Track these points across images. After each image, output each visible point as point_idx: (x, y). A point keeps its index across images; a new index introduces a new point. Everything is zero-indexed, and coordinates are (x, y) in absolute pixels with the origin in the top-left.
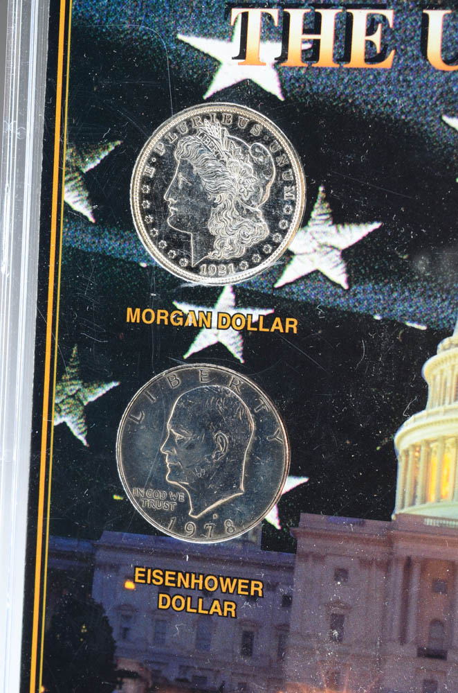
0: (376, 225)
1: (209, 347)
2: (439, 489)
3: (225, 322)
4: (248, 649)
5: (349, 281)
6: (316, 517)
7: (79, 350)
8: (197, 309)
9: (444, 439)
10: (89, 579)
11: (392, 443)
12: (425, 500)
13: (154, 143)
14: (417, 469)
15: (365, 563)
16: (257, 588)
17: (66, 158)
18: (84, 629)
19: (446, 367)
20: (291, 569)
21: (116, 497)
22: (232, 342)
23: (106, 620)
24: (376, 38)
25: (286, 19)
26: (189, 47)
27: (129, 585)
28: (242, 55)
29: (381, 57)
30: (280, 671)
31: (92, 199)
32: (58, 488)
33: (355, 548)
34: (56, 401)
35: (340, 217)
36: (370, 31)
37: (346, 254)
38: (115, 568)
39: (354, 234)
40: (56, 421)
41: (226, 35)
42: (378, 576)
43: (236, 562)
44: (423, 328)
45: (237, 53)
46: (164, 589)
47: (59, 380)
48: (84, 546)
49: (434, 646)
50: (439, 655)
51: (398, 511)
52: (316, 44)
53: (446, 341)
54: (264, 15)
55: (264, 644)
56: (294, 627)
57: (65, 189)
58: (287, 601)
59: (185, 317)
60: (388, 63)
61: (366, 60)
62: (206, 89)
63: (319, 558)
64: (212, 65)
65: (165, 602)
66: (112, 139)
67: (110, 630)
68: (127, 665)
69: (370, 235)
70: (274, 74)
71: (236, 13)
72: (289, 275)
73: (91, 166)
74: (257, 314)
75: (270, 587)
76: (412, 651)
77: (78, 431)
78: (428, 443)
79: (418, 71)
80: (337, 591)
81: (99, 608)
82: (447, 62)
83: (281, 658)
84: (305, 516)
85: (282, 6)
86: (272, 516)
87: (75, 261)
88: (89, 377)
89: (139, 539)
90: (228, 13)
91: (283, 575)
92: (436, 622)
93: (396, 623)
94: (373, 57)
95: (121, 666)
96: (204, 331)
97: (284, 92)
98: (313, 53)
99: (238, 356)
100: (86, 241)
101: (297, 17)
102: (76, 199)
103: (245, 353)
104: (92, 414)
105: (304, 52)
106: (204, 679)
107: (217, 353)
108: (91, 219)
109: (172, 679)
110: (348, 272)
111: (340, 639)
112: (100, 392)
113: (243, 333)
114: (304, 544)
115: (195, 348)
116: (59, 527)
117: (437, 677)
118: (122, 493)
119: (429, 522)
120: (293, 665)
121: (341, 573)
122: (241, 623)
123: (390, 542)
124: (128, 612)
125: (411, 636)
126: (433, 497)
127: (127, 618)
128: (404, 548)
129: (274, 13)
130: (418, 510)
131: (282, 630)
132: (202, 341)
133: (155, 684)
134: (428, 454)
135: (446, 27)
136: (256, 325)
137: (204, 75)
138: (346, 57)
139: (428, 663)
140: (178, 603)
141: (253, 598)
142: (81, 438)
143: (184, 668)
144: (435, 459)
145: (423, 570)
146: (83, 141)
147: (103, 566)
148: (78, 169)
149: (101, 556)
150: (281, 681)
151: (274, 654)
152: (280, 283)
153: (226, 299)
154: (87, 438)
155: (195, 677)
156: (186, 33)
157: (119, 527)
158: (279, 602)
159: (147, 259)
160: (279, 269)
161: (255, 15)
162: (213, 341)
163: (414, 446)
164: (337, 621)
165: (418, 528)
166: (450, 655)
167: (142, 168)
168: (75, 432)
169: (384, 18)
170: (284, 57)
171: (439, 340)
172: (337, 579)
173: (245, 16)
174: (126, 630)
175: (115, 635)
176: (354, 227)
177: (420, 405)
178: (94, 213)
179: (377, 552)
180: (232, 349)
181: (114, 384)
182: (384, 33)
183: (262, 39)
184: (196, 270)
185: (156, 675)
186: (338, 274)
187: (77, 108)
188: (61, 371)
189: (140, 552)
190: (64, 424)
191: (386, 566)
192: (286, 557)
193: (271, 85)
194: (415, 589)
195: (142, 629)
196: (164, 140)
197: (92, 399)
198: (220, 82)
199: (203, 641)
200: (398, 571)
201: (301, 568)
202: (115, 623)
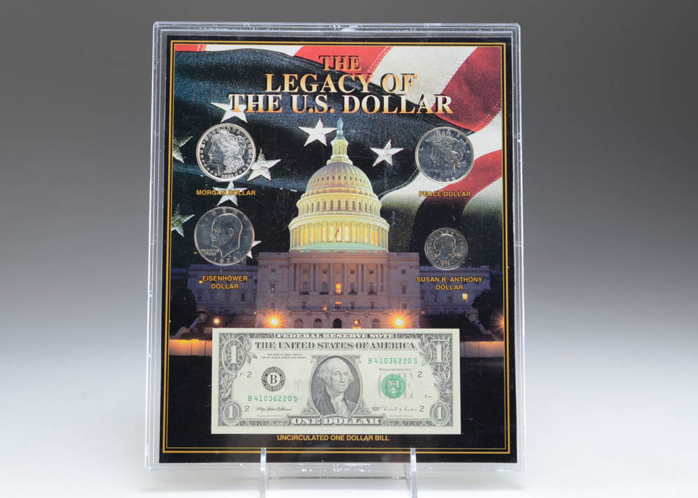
0: (279, 160)
1: (226, 201)
2: (304, 240)
3: (231, 193)
4: (243, 299)
5: (271, 178)
6: (264, 253)
7: (180, 206)
8: (221, 189)
9: (304, 225)
10: (186, 281)
11: (288, 228)
12: (299, 245)
13: (204, 137)
14: (296, 235)
15: (281, 267)
16: (246, 278)
17: (173, 142)
18: (185, 299)
19: (304, 203)
20: (257, 271)
21: (195, 253)
22: (234, 199)
23: (193, 295)
24: (276, 103)
25: (247, 98)
26: (215, 106)
27: (201, 282)
28: (233, 109)
29: (278, 109)
30: (255, 304)
31: (183, 156)
32: (174, 252)
33: (279, 262)
34: (172, 222)
35: (268, 158)
36: (274, 101)
37: (270, 170)
38: (194, 277)
39: (272, 163)
40: (172, 229)
41: (228, 103)
42: (286, 271)
43: (238, 270)
44: (296, 191)
45: (231, 108)
46: (213, 282)
47: (173, 215)
48: (184, 271)
49: (306, 291)
50: (307, 293)
51: (291, 249)
52: (257, 105)
53: (304, 195)
54: (240, 96)
55: (249, 296)
56: (258, 290)
57: (173, 152)
58: (256, 281)
59: (217, 192)
60: (280, 111)
61: (274, 110)
62: (221, 120)
63: (266, 266)
64: (222, 112)
65: (213, 286)
66: (189, 136)
67: (194, 298)
68: (202, 309)
69: (278, 163)
70: (244, 114)
71: (231, 96)
72: (251, 177)
73: (182, 145)
74: (241, 190)
75: (250, 278)
76: (297, 293)
77: (180, 232)
78: (299, 227)
79: (290, 113)
80: (272, 277)
81: (190, 291)
82: (299, 110)
83: (255, 300)
84: (261, 254)
85: (245, 93)
86: (250, 255)
87: (178, 176)
88: (184, 214)
89: (205, 266)
90: (228, 96)
91: (253, 273)
92: (305, 283)
93: (292, 284)
94: (276, 109)
95: (199, 310)
96: (224, 196)
97: (247, 120)
98: (256, 108)
99: (236, 203)
100: (181, 169)
101: (251, 97)
102: (177, 156)
103: (238, 203)
104: (185, 226)
105: (254, 108)
106: (229, 310)
107: (229, 203)
108: (183, 162)
109: (217, 312)
110: (271, 175)
111: (274, 292)
112: (188, 218)
113: (237, 196)
114: (260, 262)
115: (221, 202)
116: (175, 264)
117: (306, 300)
118: (197, 251)
119: (301, 251)
120: (259, 302)
121: (273, 270)
122: (241, 290)
123: (289, 259)
124: (200, 291)
125: (297, 288)
126: (302, 243)
127: (200, 293)
128: (293, 261)
129: (243, 96)
130: (298, 248)
131: (255, 292)
132: (223, 200)
133: (211, 315)
134: (300, 231)
135: (298, 100)
136: (241, 193)
137: (220, 116)
138: (267, 109)
139: (303, 296)
140: (218, 286)
141: (245, 281)
142: (181, 234)
143: (221, 308)
144: (302, 232)
145: (300, 267)
146: (179, 137)
147: (190, 276)
148: (178, 146)
149: (190, 273)
150: (255, 308)
151: (252, 299)
152: (249, 180)
153: (231, 186)
154: (184, 234)
155: (225, 310)
156: (214, 102)
157: (197, 262)
158: (253, 281)
159: (203, 174)
160: (248, 175)
161: (237, 97)
162: (227, 199)
163: (295, 228)
164: (273, 286)
165: (298, 254)
166: (310, 293)
167: (200, 145)
168: (179, 232)
169: (279, 98)
170: (247, 109)
171: (302, 194)
172: (272, 272)
173: (234, 97)
174: (200, 297)
175: (196, 299)
176: (272, 161)
177: (296, 215)
178: (184, 160)
179: (285, 263)
180: (233, 201)
181: (193, 216)
182: (279, 102)
183: (240, 104)
184: (220, 177)
185: (211, 311)
186: (268, 176)
187: (176, 126)
188: (174, 212)
189: (205, 270)
190: (175, 230)
191: (288, 267)
192: (255, 267)
193: (243, 118)
194: (298, 273)
195: (206, 297)
196: (207, 136)
197: (185, 221)
198: (226, 117)
199: (227, 298)
200: (292, 268)
201: (260, 270)
202: (196, 295)
